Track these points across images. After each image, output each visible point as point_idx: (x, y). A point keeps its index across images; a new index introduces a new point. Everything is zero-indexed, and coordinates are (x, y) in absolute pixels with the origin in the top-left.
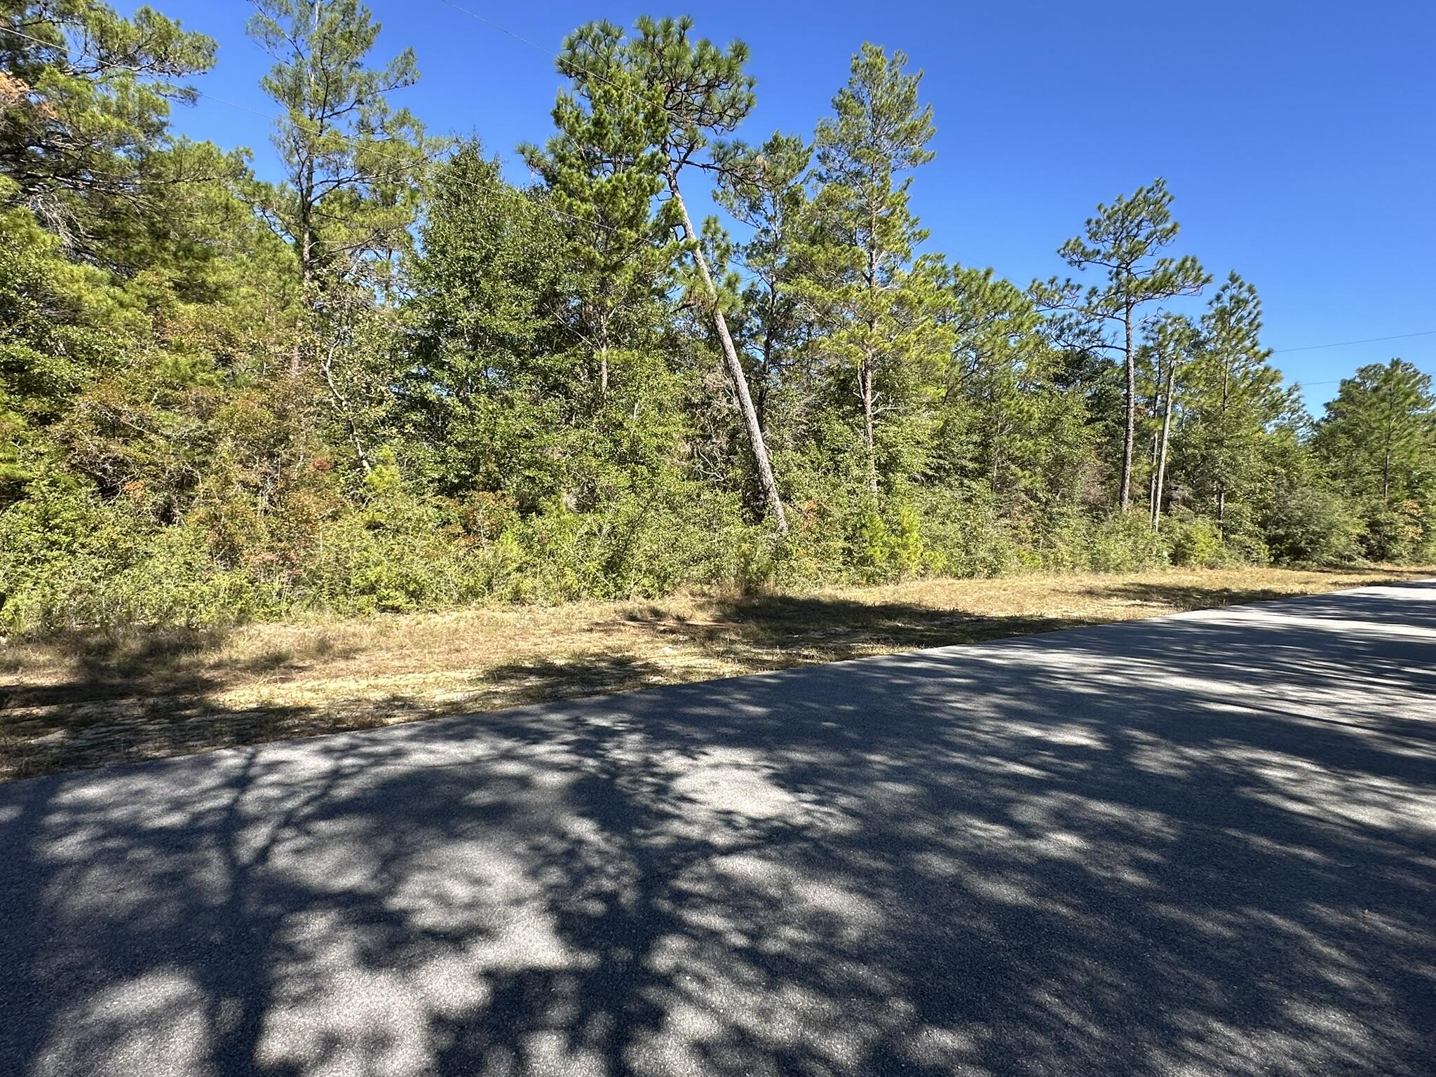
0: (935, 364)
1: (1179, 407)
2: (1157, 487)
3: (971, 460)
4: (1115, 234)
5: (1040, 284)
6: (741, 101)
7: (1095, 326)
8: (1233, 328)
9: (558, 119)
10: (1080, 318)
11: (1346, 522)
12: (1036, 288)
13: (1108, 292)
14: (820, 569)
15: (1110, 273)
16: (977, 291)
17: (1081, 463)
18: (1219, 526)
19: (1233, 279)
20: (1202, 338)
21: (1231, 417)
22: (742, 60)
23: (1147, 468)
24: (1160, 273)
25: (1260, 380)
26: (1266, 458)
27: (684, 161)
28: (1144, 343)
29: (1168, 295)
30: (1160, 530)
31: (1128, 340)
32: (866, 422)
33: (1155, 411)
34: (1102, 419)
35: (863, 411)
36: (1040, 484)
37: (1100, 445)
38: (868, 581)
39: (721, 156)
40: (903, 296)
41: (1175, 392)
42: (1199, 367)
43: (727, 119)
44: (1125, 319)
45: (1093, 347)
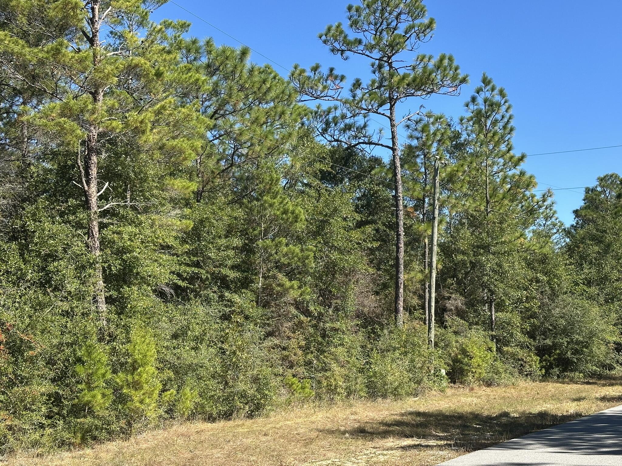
1: (446, 211)
2: (430, 297)
3: (233, 268)
4: (375, 24)
5: (303, 71)
7: (360, 120)
8: (489, 131)
10: (345, 111)
11: (603, 330)
12: (298, 75)
13: (372, 85)
15: (373, 65)
16: (233, 72)
17: (353, 271)
18: (493, 337)
19: (486, 81)
20: (462, 139)
21: (494, 223)
23: (420, 276)
24: (420, 70)
25: (516, 185)
26: (529, 265)
28: (408, 142)
29: (429, 93)
30: (436, 345)
31: (393, 138)
33: (424, 215)
36: (310, 296)
37: (372, 251)
41: (441, 195)
42: (461, 169)
44: (389, 115)
45: (359, 143)
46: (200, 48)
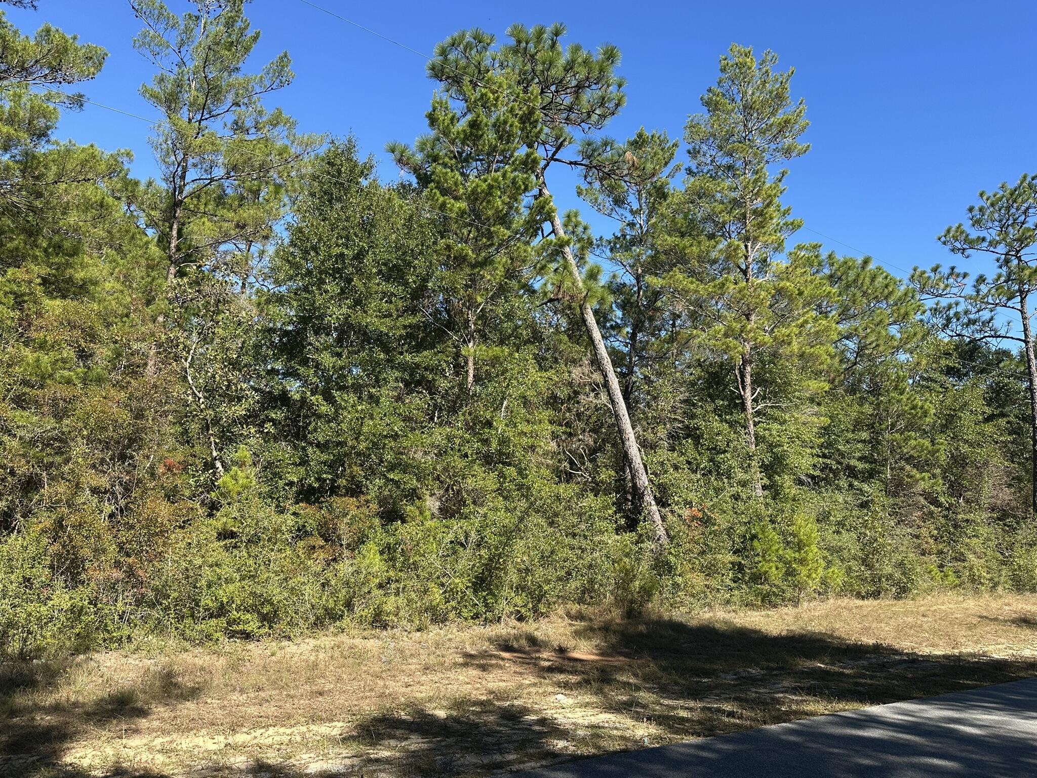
0: (818, 357)
4: (1000, 221)
5: (924, 272)
6: (610, 100)
7: (986, 315)
9: (433, 120)
10: (970, 307)
12: (917, 276)
13: (997, 280)
14: (707, 586)
15: (998, 260)
16: (856, 280)
17: (985, 464)
22: (612, 62)
27: (552, 159)
31: (1026, 330)
32: (746, 420)
34: (1002, 415)
35: (743, 409)
36: (940, 487)
38: (763, 601)
39: (590, 152)
40: (782, 288)
43: (594, 118)
44: (1019, 308)
45: (985, 337)
46: (823, 261)
